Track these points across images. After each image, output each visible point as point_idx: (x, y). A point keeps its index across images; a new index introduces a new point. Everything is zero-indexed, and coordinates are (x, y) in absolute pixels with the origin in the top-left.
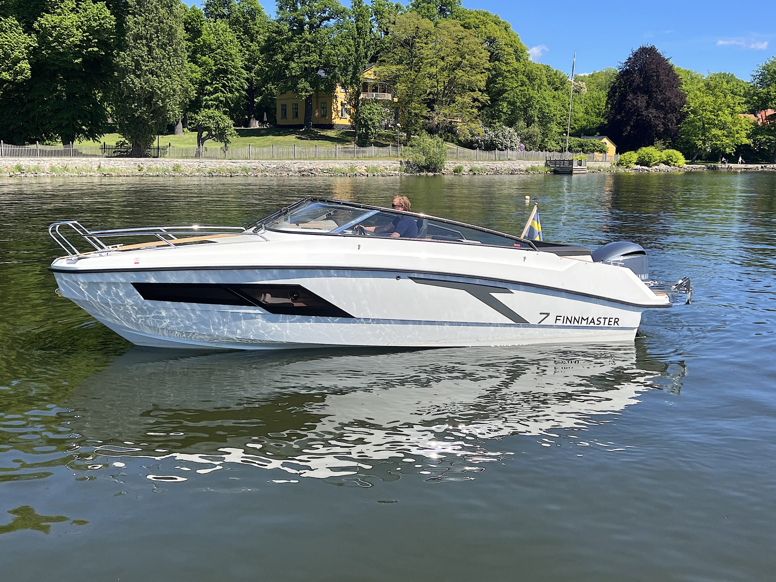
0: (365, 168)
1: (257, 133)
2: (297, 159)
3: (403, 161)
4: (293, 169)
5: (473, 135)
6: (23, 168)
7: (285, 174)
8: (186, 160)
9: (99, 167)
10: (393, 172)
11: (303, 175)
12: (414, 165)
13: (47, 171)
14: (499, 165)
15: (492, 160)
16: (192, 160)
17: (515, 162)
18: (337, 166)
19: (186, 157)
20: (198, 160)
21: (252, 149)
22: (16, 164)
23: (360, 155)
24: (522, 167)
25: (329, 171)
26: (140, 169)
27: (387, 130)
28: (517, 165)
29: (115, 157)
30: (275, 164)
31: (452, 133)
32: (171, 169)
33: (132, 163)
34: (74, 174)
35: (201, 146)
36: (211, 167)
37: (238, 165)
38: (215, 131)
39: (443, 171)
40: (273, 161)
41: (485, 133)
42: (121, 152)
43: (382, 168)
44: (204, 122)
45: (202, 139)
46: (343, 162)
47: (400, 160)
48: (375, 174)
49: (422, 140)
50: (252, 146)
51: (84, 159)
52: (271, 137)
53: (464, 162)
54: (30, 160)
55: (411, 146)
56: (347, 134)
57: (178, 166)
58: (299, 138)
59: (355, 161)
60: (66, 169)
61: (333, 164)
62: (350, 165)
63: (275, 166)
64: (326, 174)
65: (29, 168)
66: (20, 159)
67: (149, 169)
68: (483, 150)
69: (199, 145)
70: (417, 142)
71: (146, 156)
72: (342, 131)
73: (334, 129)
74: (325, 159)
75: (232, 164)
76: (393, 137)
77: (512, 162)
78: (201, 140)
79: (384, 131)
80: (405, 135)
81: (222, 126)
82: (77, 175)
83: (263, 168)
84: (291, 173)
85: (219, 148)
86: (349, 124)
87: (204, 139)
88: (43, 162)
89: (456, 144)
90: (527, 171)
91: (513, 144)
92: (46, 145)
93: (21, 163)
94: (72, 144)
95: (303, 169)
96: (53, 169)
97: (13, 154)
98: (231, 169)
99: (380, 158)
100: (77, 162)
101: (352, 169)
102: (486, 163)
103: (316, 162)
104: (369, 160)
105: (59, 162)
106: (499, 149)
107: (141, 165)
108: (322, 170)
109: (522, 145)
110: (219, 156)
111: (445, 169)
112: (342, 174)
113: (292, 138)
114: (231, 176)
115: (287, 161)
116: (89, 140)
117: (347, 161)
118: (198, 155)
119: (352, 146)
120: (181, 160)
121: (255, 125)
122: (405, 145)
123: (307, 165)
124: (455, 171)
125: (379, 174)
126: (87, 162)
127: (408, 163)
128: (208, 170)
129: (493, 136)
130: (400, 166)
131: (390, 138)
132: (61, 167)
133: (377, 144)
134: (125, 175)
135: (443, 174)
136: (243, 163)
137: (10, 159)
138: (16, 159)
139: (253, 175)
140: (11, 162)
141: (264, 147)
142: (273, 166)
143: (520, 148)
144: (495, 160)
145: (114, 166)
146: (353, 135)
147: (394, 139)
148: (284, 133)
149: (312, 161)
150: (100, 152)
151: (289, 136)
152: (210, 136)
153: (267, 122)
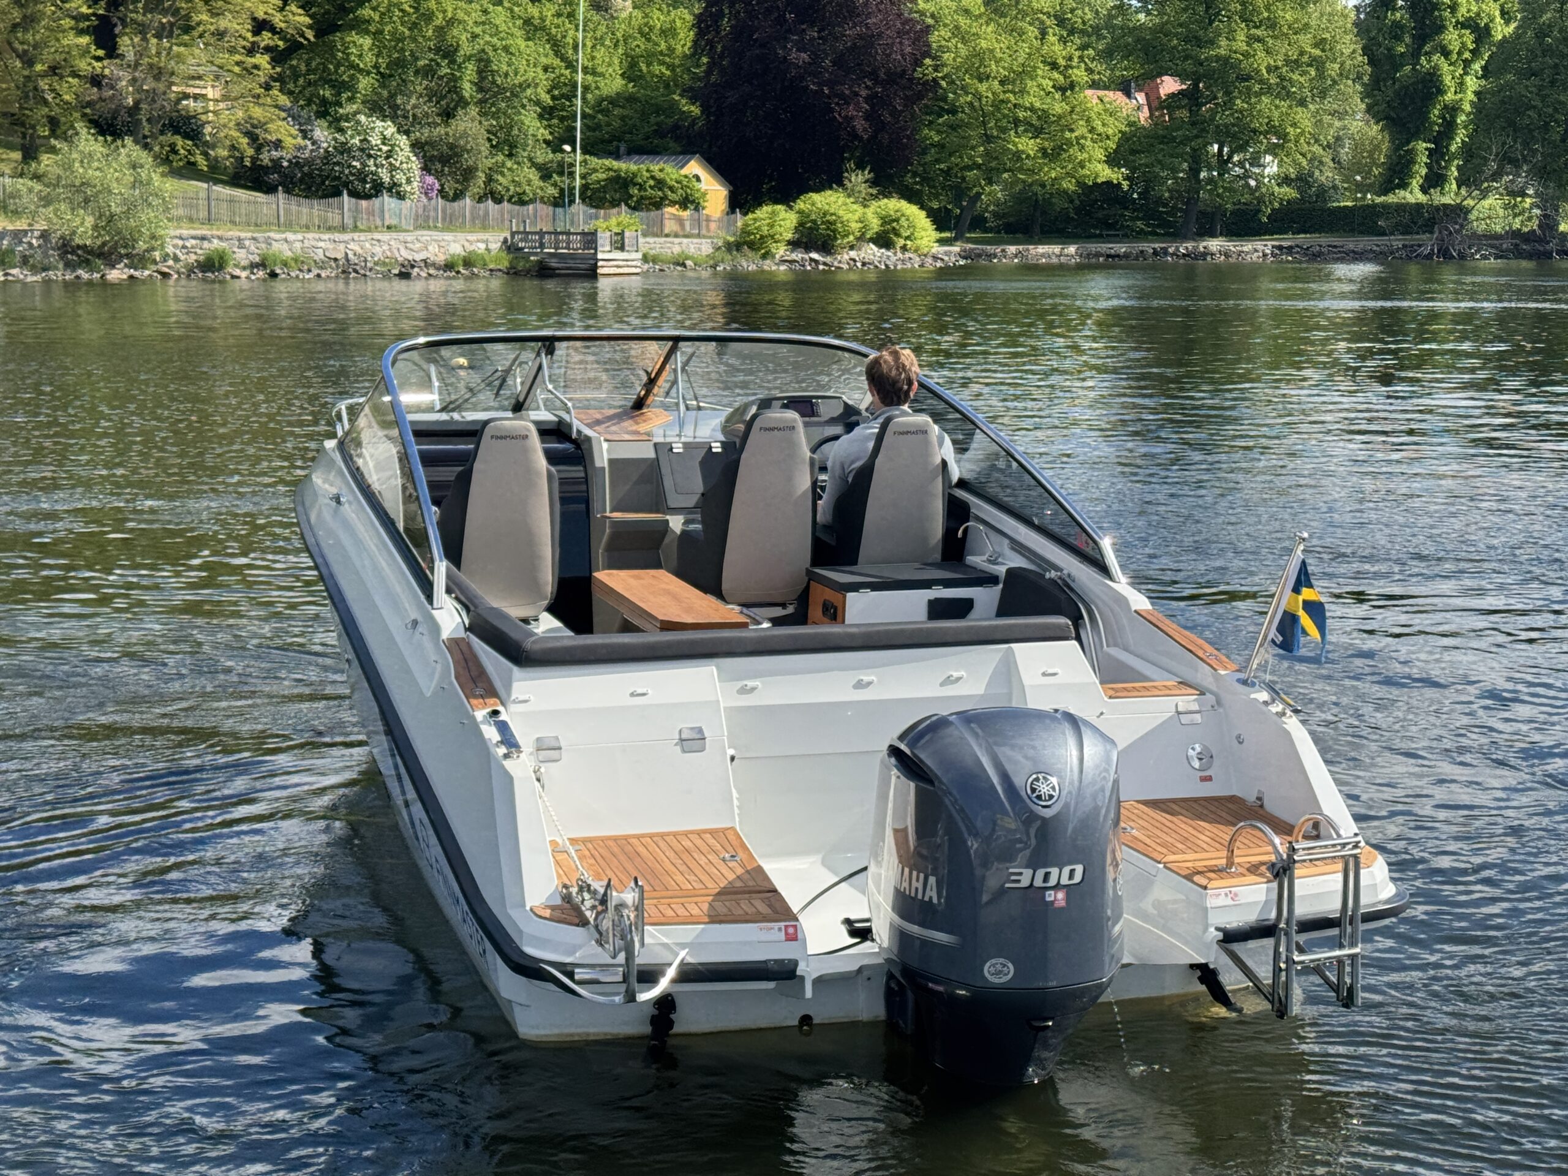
5: (260, 146)
14: (355, 245)
15: (332, 229)
17: (409, 237)
24: (435, 252)
28: (418, 245)
39: (160, 265)
49: (76, 155)
53: (235, 234)
68: (300, 195)
77: (402, 236)
89: (205, 177)
90: (450, 267)
91: (400, 177)
102: (310, 239)
106: (354, 194)
109: (430, 179)
111: (165, 257)
124: (203, 267)
129: (332, 150)
135: (163, 274)
143: (423, 190)
144: (343, 229)
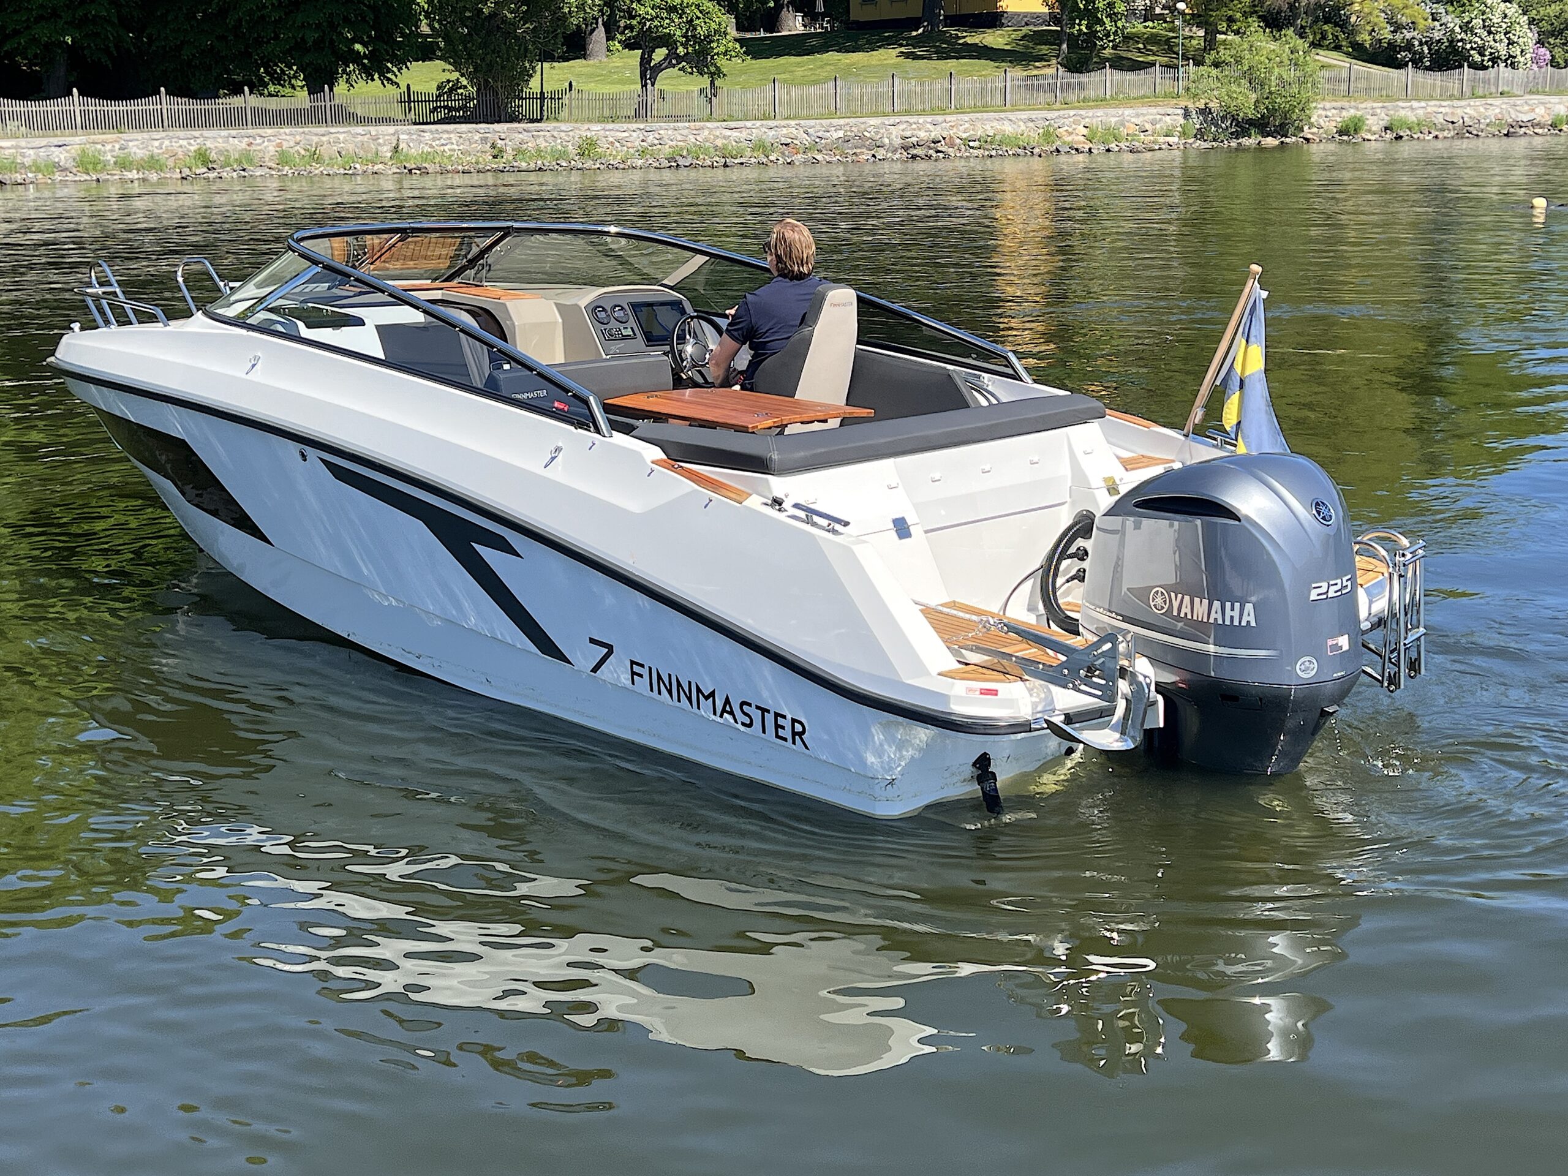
0: (1085, 131)
1: (797, 46)
2: (900, 114)
3: (1191, 106)
4: (886, 141)
5: (1398, 28)
6: (213, 156)
7: (866, 155)
8: (610, 126)
9: (396, 149)
10: (1162, 139)
11: (914, 157)
12: (1223, 118)
13: (270, 164)
14: (1469, 110)
15: (1451, 97)
16: (625, 126)
17: (1519, 101)
18: (1008, 128)
19: (613, 119)
20: (642, 126)
21: (781, 93)
22: (196, 147)
23: (1071, 97)
24: (1541, 114)
25: (985, 141)
26: (495, 152)
27: (1150, 24)
28: (1526, 108)
29: (434, 123)
30: (839, 128)
31: (1336, 25)
32: (571, 150)
33: (477, 137)
34: (335, 170)
35: (649, 86)
36: (674, 143)
37: (744, 135)
38: (683, 45)
39: (1307, 132)
40: (835, 122)
41: (1434, 20)
42: (450, 109)
43: (1132, 129)
44: (656, 23)
45: (651, 68)
46: (1024, 115)
47: (1183, 104)
48: (1113, 146)
49: (1246, 46)
50: (785, 81)
51: (360, 130)
52: (832, 56)
53: (1369, 104)
54: (229, 136)
55: (1216, 65)
56: (1039, 38)
57: (592, 143)
58: (907, 55)
59: (1056, 114)
60: (315, 157)
61: (995, 124)
62: (1041, 123)
63: (841, 134)
64: (976, 152)
65: (228, 157)
66: (207, 133)
67: (519, 152)
68: (1427, 69)
69: (644, 85)
70: (1233, 52)
71: (512, 118)
72: (1025, 30)
73: (1002, 25)
74: (975, 109)
75: (728, 133)
76: (1168, 40)
77: (1512, 100)
78: (648, 72)
79: (1140, 26)
80: (1201, 33)
81: (701, 31)
82: (342, 171)
83: (807, 141)
84: (881, 153)
85: (696, 89)
86: (1046, 10)
87: (658, 68)
88: (259, 140)
89: (1348, 54)
90: (1553, 125)
91: (1516, 50)
92: (270, 95)
93: (209, 144)
94: (331, 90)
95: (914, 140)
96: (283, 158)
97: (190, 122)
98: (725, 147)
99: (1129, 101)
100: (341, 137)
101: (1048, 136)
102: (1432, 106)
103: (948, 118)
104: (1097, 107)
105: (298, 138)
106: (1473, 66)
107: (500, 143)
108: (966, 142)
109: (1542, 50)
110: (695, 113)
111: (1311, 126)
112: (1020, 151)
113: (888, 56)
114: (725, 166)
115: (873, 121)
116: (373, 80)
117: (1034, 115)
118: (641, 112)
119: (1051, 71)
120: (597, 127)
121: (794, 24)
122: (1199, 63)
123: (924, 129)
124: (1341, 133)
125: (1122, 145)
126: (365, 138)
127: (1205, 112)
128: (667, 150)
129: (1457, 29)
130: (1182, 121)
131: (1154, 44)
132: (303, 152)
133: (1121, 64)
134: (460, 168)
135: (1307, 140)
136: (758, 130)
137: (182, 133)
138: (197, 134)
139: (781, 161)
140: (184, 143)
141: (815, 83)
142: (836, 135)
143: (1535, 60)
144: (1462, 97)
145: (431, 146)
146: (1053, 39)
147: (1168, 45)
148: (869, 42)
149: (940, 118)
150: (397, 111)
151: (881, 51)
152: (674, 58)
153: (823, 15)
